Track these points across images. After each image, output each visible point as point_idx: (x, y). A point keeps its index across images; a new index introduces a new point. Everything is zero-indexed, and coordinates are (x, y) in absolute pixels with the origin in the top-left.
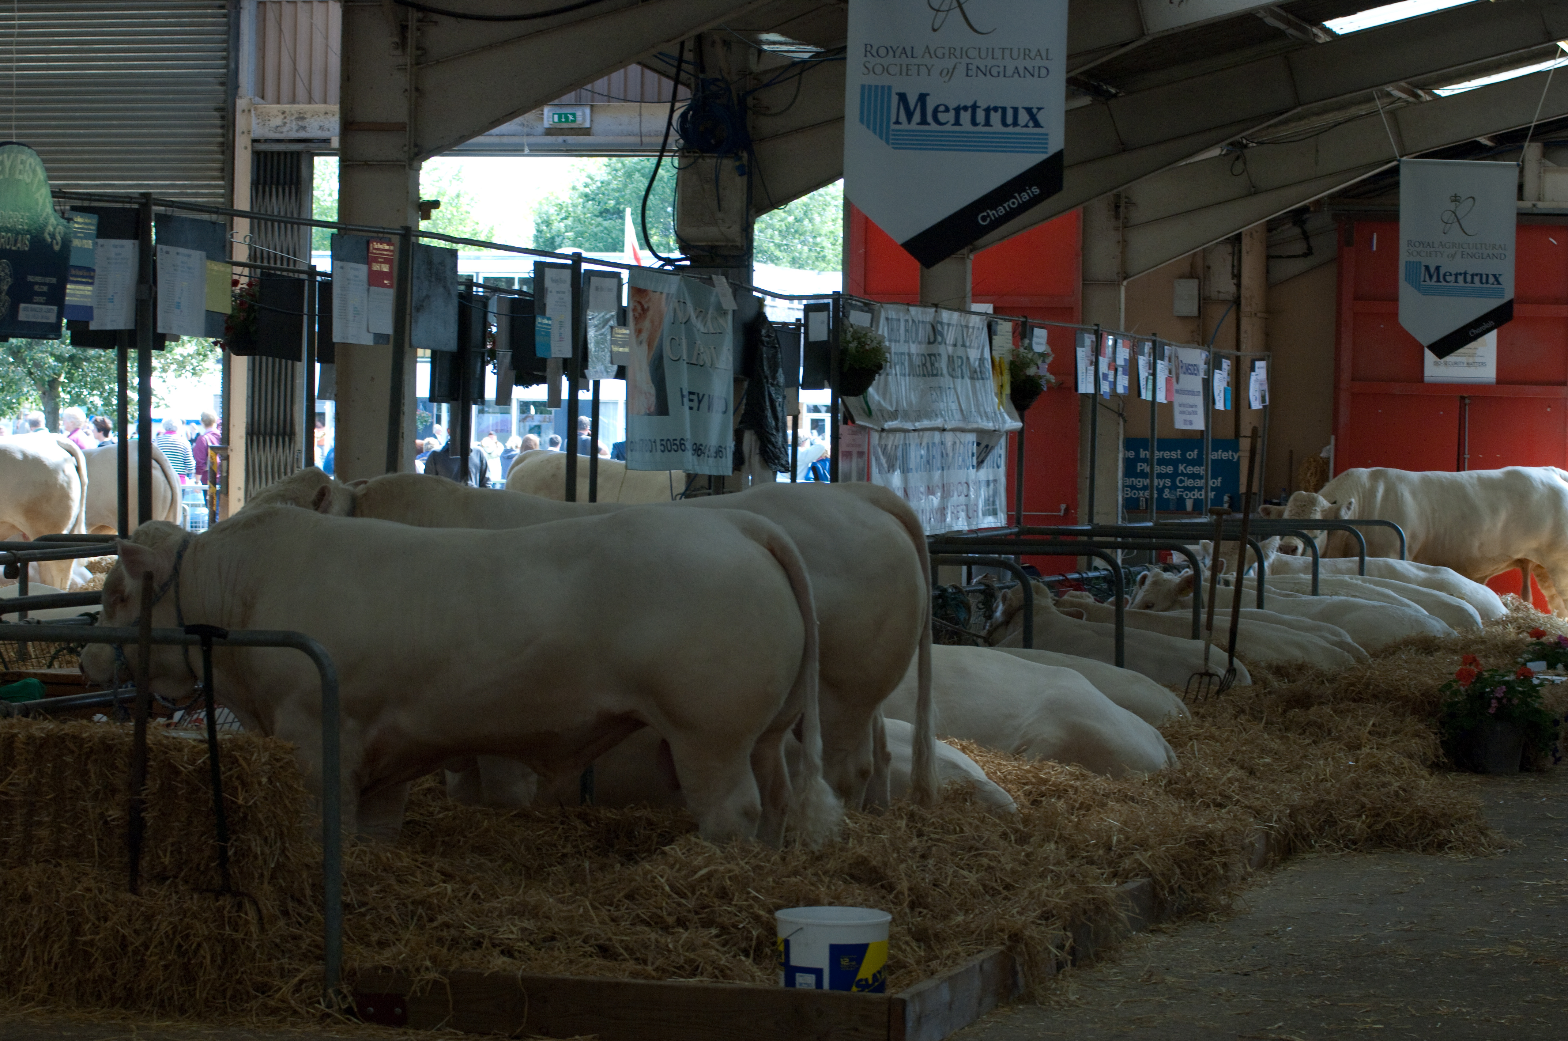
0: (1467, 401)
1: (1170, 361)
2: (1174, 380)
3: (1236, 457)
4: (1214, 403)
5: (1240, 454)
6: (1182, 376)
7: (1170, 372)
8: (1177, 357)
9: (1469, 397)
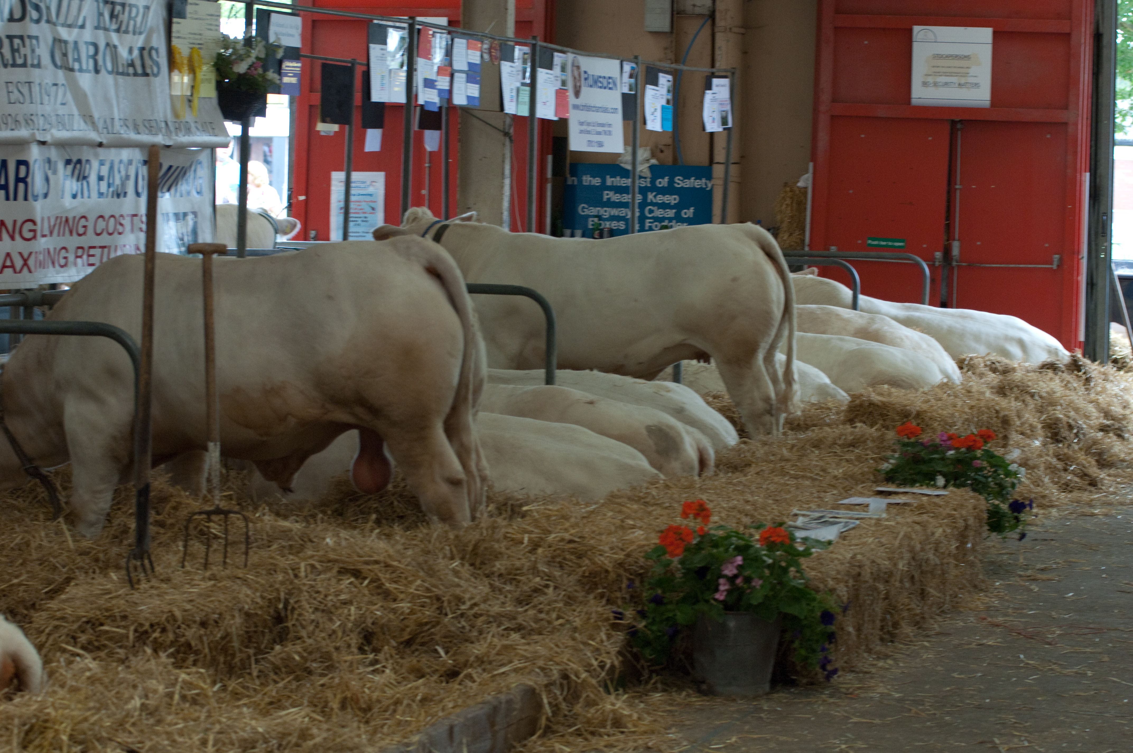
0: (959, 126)
1: (563, 69)
2: (571, 94)
3: (710, 185)
4: (645, 123)
5: (713, 182)
6: (585, 90)
7: (564, 83)
8: (578, 67)
9: (961, 121)
